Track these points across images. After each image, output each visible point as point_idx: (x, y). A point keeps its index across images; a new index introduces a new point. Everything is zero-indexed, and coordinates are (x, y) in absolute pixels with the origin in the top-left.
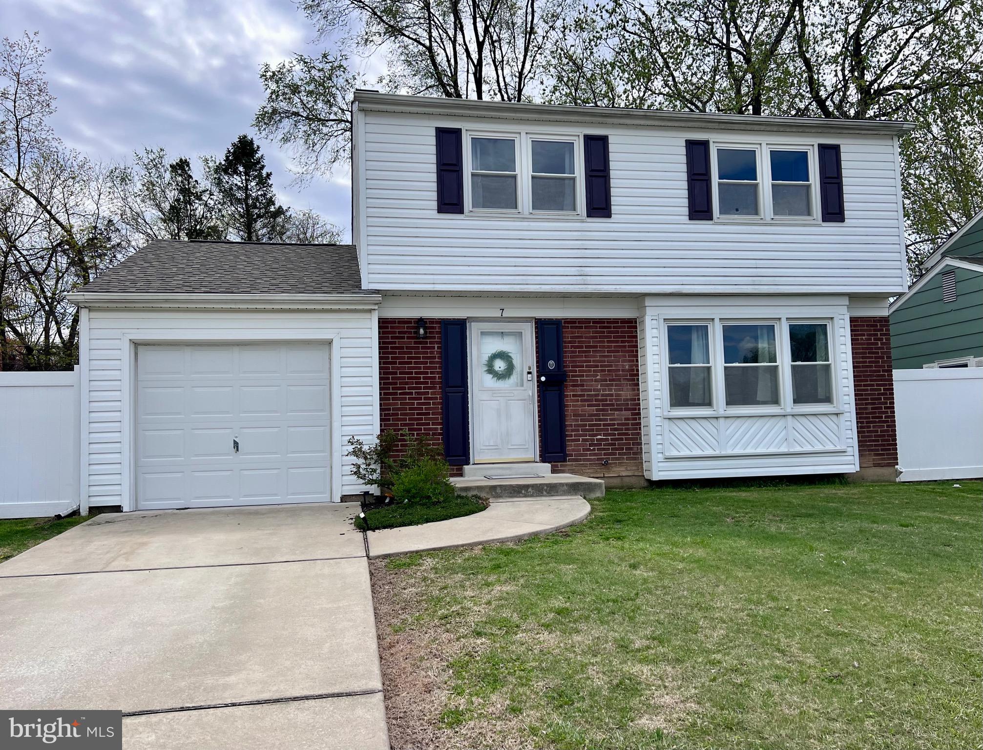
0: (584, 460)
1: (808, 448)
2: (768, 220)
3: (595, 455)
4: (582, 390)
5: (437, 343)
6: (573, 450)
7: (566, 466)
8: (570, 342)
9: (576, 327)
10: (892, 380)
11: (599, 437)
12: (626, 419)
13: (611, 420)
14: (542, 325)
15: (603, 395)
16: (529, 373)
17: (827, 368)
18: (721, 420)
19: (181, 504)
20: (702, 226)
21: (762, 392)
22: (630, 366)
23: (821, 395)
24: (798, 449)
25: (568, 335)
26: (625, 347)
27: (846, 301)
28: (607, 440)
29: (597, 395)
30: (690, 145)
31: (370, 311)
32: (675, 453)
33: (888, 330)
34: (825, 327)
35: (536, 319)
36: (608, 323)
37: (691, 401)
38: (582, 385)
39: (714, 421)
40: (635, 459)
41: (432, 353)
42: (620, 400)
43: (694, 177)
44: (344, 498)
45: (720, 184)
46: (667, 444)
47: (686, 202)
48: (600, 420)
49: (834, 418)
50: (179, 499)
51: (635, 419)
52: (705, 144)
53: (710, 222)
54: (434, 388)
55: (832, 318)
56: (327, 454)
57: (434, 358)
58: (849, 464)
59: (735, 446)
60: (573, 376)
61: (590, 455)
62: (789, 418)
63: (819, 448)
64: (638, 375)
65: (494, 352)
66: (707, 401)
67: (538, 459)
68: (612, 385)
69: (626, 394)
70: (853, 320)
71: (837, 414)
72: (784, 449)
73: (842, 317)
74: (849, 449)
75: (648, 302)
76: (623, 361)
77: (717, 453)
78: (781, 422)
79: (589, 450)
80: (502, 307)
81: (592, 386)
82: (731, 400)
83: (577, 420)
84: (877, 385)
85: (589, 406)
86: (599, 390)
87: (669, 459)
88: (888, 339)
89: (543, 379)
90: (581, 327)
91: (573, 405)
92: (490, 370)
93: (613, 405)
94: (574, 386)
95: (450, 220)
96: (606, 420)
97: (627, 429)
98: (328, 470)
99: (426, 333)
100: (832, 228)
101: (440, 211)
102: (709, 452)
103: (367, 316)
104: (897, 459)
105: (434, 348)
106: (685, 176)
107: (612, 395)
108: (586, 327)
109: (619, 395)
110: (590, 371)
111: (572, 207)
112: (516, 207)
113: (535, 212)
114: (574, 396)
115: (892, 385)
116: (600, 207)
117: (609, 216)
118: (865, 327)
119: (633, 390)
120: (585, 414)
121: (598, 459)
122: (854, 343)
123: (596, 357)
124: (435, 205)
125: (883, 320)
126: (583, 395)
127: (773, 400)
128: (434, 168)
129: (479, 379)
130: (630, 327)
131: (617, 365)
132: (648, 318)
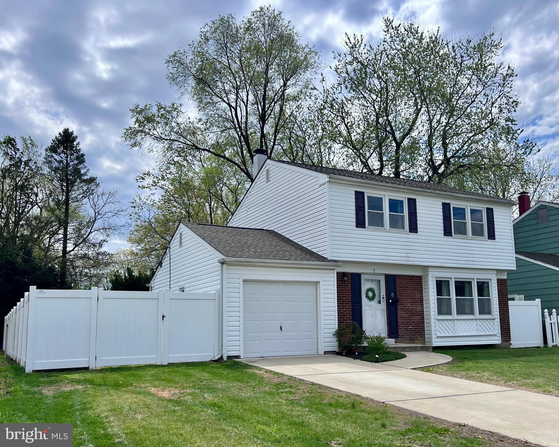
0: (405, 337)
1: (484, 333)
2: (470, 237)
3: (409, 335)
4: (403, 307)
5: (350, 283)
6: (401, 333)
7: (398, 340)
8: (399, 285)
9: (401, 279)
10: (508, 305)
11: (410, 327)
12: (419, 320)
13: (414, 320)
14: (388, 277)
15: (411, 309)
16: (383, 298)
17: (489, 300)
18: (456, 321)
19: (260, 355)
20: (448, 238)
21: (467, 309)
22: (420, 296)
23: (486, 311)
24: (481, 334)
25: (398, 282)
26: (418, 288)
27: (495, 272)
28: (413, 329)
29: (409, 309)
30: (444, 205)
31: (334, 269)
32: (439, 335)
33: (506, 284)
34: (488, 283)
35: (386, 274)
36: (412, 277)
37: (442, 312)
38: (403, 304)
39: (453, 321)
40: (423, 337)
41: (348, 288)
42: (417, 311)
43: (446, 218)
44: (326, 353)
45: (454, 221)
46: (437, 331)
47: (442, 229)
48: (410, 320)
49: (492, 321)
50: (259, 353)
51: (422, 320)
52: (449, 205)
53: (451, 237)
54: (349, 304)
55: (491, 279)
56: (316, 332)
57: (349, 290)
58: (497, 340)
59: (460, 332)
60: (400, 300)
61: (407, 335)
62: (478, 320)
63: (488, 333)
64: (423, 300)
65: (368, 288)
66: (449, 312)
67: (387, 337)
68: (414, 304)
69: (419, 309)
70: (498, 280)
71: (493, 319)
72: (476, 334)
73: (494, 279)
74: (498, 334)
75: (430, 269)
76: (418, 294)
77: (454, 335)
78: (475, 322)
79: (407, 333)
80: (374, 269)
81: (407, 304)
82: (458, 313)
83: (402, 320)
84: (504, 307)
85: (406, 313)
86: (409, 307)
87: (438, 337)
88: (507, 288)
89: (391, 301)
90: (402, 279)
91: (400, 313)
92: (367, 296)
93: (414, 313)
94: (400, 304)
95: (360, 230)
96: (412, 320)
97: (419, 324)
98: (316, 339)
99: (347, 279)
100: (491, 242)
101: (357, 227)
102: (451, 335)
103: (332, 271)
104: (510, 338)
105: (348, 286)
106: (442, 218)
107: (414, 309)
108: (404, 279)
109: (417, 309)
110: (406, 298)
111: (403, 228)
112: (383, 226)
113: (390, 229)
114: (401, 309)
115: (508, 307)
116: (414, 228)
117: (417, 232)
118: (501, 283)
119: (422, 307)
120: (404, 318)
121: (410, 337)
122: (498, 290)
123: (408, 292)
124: (355, 224)
125: (505, 280)
126: (404, 309)
127: (472, 313)
128: (354, 208)
129: (364, 300)
130: (419, 279)
131: (415, 296)
132: (430, 276)
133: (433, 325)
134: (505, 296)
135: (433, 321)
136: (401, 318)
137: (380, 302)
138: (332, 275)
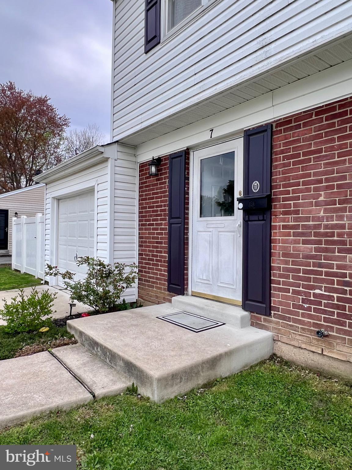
0: (295, 321)
3: (310, 317)
4: (296, 220)
5: (168, 178)
8: (283, 152)
9: (291, 129)
11: (317, 291)
13: (339, 267)
14: (248, 138)
15: (327, 227)
25: (281, 142)
29: (318, 227)
31: (107, 160)
38: (297, 212)
41: (165, 187)
48: (320, 265)
54: (164, 220)
61: (303, 315)
68: (344, 210)
79: (302, 308)
80: (211, 127)
81: (310, 212)
83: (287, 263)
85: (305, 243)
86: (321, 219)
89: (241, 205)
90: (299, 127)
93: (343, 243)
96: (331, 266)
101: (146, 51)
103: (107, 164)
105: (166, 182)
107: (343, 227)
114: (284, 227)
120: (297, 256)
121: (315, 325)
124: (143, 49)
128: (144, 14)
136: (284, 255)
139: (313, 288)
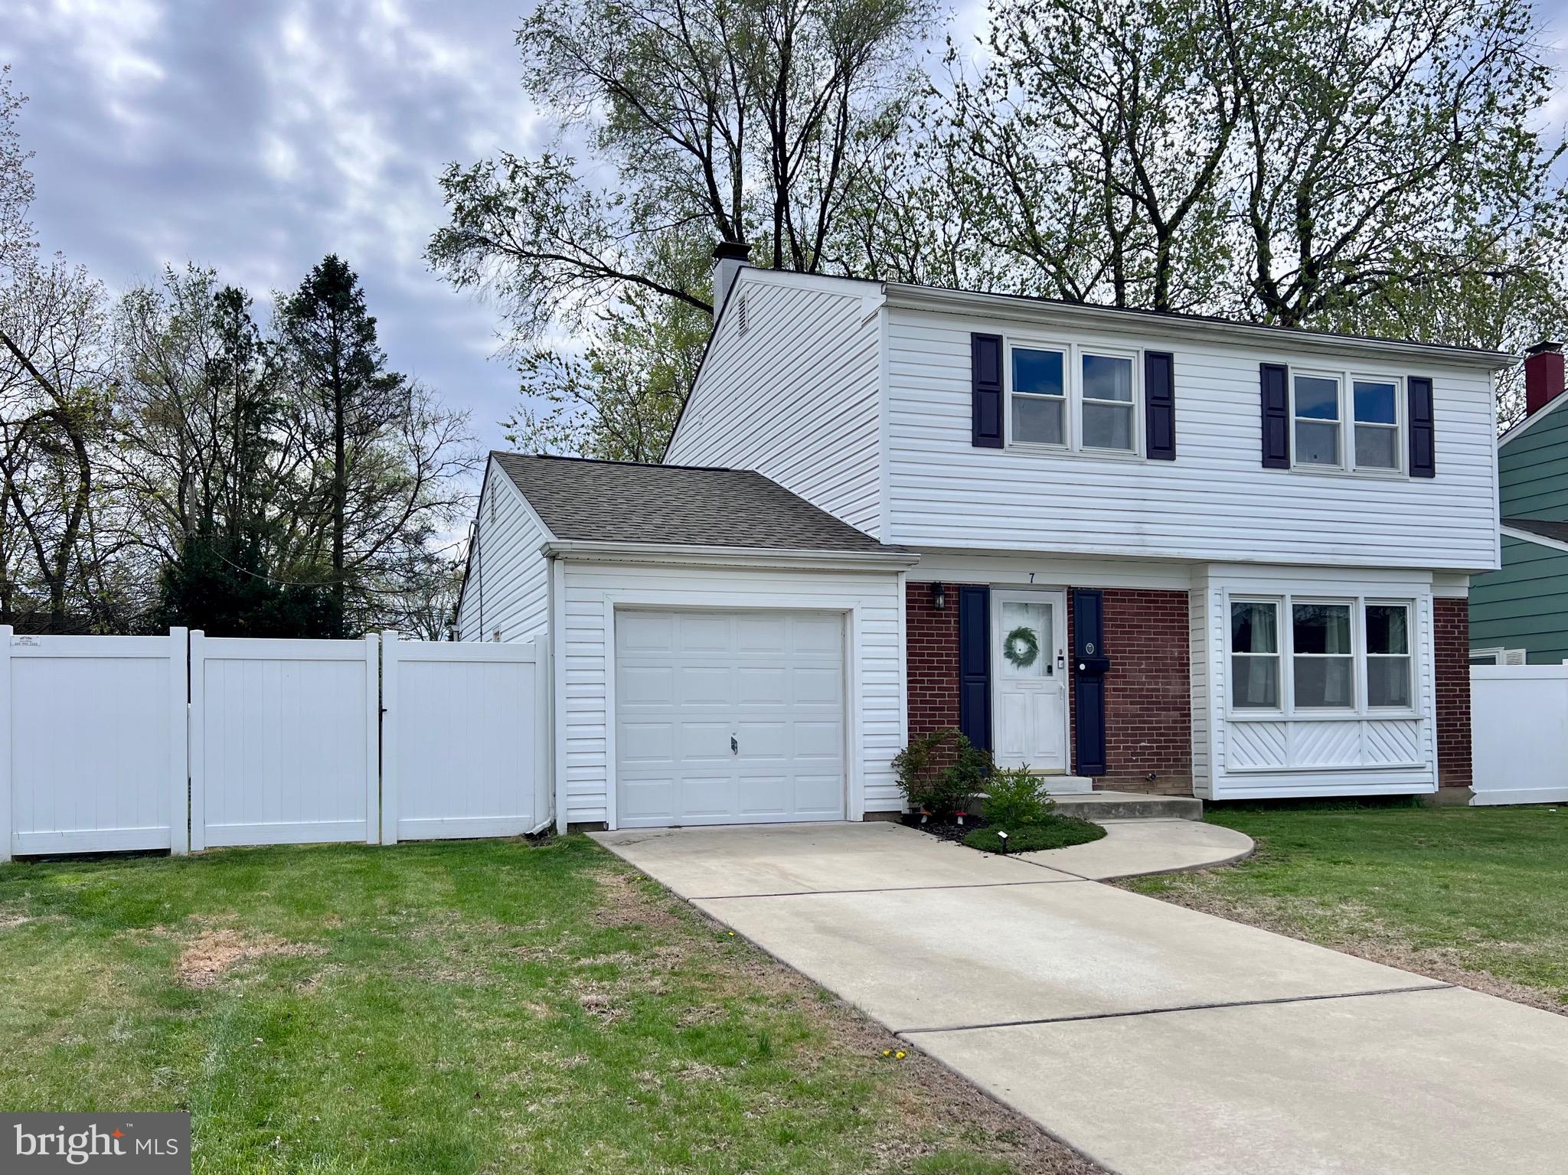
0: (1126, 774)
1: (1383, 763)
2: (1350, 472)
3: (1138, 767)
4: (1125, 683)
5: (954, 616)
6: (1113, 762)
7: (1103, 781)
8: (1111, 620)
9: (1118, 600)
10: (1469, 679)
11: (1143, 744)
12: (1175, 722)
13: (1157, 722)
14: (1077, 598)
15: (1148, 690)
16: (1061, 659)
17: (1404, 663)
18: (1291, 725)
19: (670, 820)
20: (1276, 476)
21: (1331, 691)
22: (1180, 653)
23: (1394, 694)
24: (1372, 763)
25: (1109, 609)
26: (1174, 627)
27: (1429, 579)
28: (1151, 748)
29: (1142, 691)
30: (1266, 370)
32: (1237, 767)
33: (1466, 615)
34: (1402, 611)
35: (1070, 587)
36: (1155, 595)
37: (1250, 699)
38: (1124, 677)
39: (1281, 726)
40: (1183, 773)
41: (948, 629)
42: (1167, 696)
43: (1269, 413)
45: (1297, 422)
46: (1229, 756)
47: (1259, 445)
48: (1145, 722)
49: (1412, 725)
50: (666, 814)
51: (1184, 722)
52: (1282, 369)
53: (1286, 472)
54: (950, 675)
55: (1413, 599)
56: (840, 758)
57: (950, 635)
58: (1426, 783)
59: (1304, 757)
60: (1114, 664)
61: (1132, 768)
62: (1365, 724)
63: (1395, 763)
64: (1188, 664)
65: (1014, 628)
66: (1270, 700)
67: (1068, 772)
68: (1158, 677)
69: (1175, 689)
70: (1437, 601)
71: (1416, 721)
72: (1357, 763)
73: (1424, 598)
74: (1429, 764)
75: (1211, 572)
76: (1173, 646)
77: (1285, 767)
78: (1355, 729)
79: (1131, 760)
80: (1032, 571)
81: (1135, 677)
82: (1301, 701)
83: (1118, 723)
84: (1453, 684)
85: (1132, 703)
86: (1143, 684)
87: (1231, 774)
88: (1466, 627)
89: (1082, 667)
90: (1124, 601)
91: (1113, 703)
92: (1010, 653)
93: (1159, 703)
94: (1112, 676)
95: (988, 456)
96: (1151, 722)
97: (1175, 735)
98: (842, 777)
99: (945, 602)
100: (1419, 485)
101: (976, 443)
102: (1276, 766)
103: (893, 579)
104: (1471, 778)
105: (949, 623)
106: (1258, 411)
107: (1158, 690)
108: (1130, 601)
109: (1167, 690)
110: (1133, 658)
111: (1129, 445)
112: (1061, 441)
113: (1086, 449)
114: (1115, 690)
115: (1469, 685)
116: (1162, 446)
117: (1172, 457)
118: (1448, 612)
119: (1183, 684)
120: (1127, 715)
121: (1142, 773)
122: (1435, 632)
123: (1140, 639)
124: (968, 435)
125: (1462, 603)
126: (1125, 690)
127: (1346, 701)
128: (968, 387)
129: (1000, 665)
130: (1179, 602)
131: (1165, 652)
132: (1211, 592)
133: (1215, 736)
134: (1459, 650)
135: (1216, 725)
136: (1115, 715)
137: (1050, 670)
138: (892, 590)
139: (1140, 741)
